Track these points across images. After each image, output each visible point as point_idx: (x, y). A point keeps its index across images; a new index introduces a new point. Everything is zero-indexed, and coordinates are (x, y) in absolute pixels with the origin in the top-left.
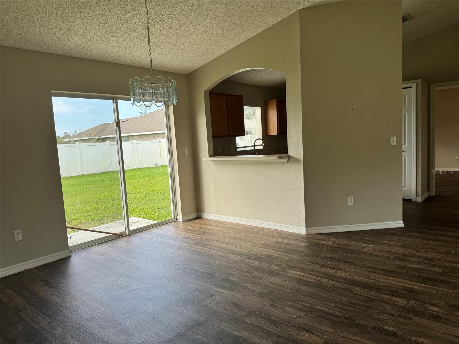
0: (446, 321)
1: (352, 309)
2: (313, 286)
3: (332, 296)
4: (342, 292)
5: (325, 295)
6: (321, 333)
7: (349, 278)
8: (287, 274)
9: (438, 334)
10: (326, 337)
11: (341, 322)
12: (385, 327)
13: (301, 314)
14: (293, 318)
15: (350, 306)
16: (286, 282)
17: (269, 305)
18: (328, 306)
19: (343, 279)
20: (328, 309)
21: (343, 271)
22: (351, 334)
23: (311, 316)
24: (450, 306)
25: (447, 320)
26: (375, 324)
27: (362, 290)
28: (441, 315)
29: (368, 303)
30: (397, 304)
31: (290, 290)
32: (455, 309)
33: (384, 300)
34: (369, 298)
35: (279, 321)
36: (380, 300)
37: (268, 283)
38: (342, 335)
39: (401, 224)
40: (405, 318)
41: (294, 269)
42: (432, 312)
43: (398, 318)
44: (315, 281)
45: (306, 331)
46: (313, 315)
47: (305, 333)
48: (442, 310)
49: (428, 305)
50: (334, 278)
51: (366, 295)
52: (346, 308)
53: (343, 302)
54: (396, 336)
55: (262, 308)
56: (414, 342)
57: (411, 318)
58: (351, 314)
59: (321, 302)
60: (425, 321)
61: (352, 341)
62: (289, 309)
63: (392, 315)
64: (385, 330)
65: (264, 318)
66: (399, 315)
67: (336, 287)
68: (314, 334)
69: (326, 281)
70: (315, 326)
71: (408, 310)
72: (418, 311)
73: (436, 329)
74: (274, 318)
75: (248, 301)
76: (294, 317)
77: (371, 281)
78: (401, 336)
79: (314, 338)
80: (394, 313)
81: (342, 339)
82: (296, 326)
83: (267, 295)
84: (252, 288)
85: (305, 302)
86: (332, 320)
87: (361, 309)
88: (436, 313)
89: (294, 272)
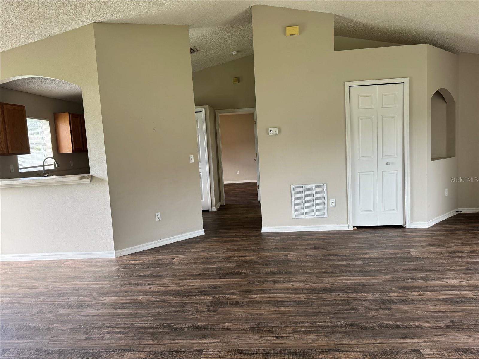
0: (242, 305)
1: (169, 317)
2: (129, 307)
3: (149, 311)
4: (158, 305)
5: (142, 312)
6: (144, 348)
7: (163, 290)
8: (100, 302)
9: (238, 316)
10: (148, 350)
11: (160, 332)
12: (199, 324)
13: (121, 336)
14: (112, 343)
15: (167, 315)
16: (100, 310)
17: (84, 339)
18: (147, 321)
19: (157, 293)
20: (147, 323)
21: (157, 284)
22: (170, 339)
23: (131, 335)
24: (243, 292)
25: (243, 303)
26: (190, 324)
27: (175, 298)
28: (238, 300)
29: (182, 308)
30: (206, 301)
31: (106, 318)
32: (247, 293)
33: (195, 301)
34: (183, 303)
35: (98, 351)
36: (192, 302)
37: (79, 316)
38: (163, 343)
39: (202, 233)
40: (214, 311)
41: (107, 296)
42: (232, 300)
43: (208, 313)
44: (131, 301)
45: (128, 351)
46: (133, 333)
47: (127, 353)
48: (239, 297)
49: (228, 296)
50: (149, 294)
51: (180, 301)
52: (163, 318)
53: (160, 314)
54: (208, 329)
55: (76, 344)
56: (221, 329)
57: (217, 310)
58: (169, 322)
59: (140, 319)
60: (228, 309)
61: (172, 345)
62: (107, 336)
63: (203, 312)
64: (199, 326)
65: (80, 354)
66: (208, 311)
67: (151, 301)
68: (137, 351)
69: (141, 298)
70: (136, 343)
71: (214, 304)
72: (222, 303)
73: (236, 313)
74: (91, 350)
75: (57, 343)
76: (114, 342)
77: (182, 287)
78: (211, 327)
79: (137, 355)
80: (204, 310)
81: (163, 346)
82: (117, 350)
83: (80, 329)
84: (60, 328)
85: (124, 324)
86: (152, 333)
87: (177, 315)
88: (235, 300)
89: (107, 298)
